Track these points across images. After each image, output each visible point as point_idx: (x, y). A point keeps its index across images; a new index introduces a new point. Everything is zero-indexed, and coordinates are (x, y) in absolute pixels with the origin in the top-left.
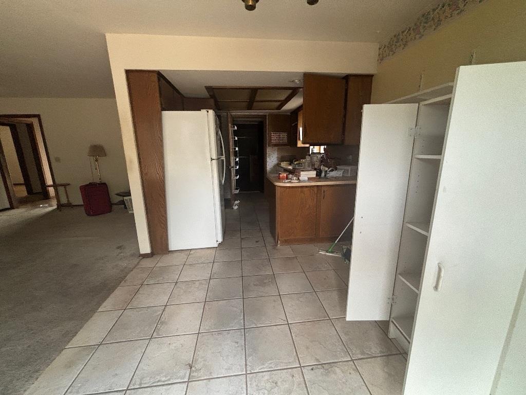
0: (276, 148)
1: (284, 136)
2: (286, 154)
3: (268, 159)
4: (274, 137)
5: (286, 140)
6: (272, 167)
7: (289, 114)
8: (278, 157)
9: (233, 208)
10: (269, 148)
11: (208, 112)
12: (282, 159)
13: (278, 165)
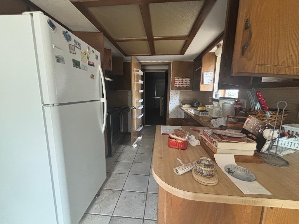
0: (179, 91)
1: (187, 81)
2: (188, 98)
3: (171, 101)
4: (178, 82)
5: (188, 85)
6: (174, 108)
7: (193, 61)
8: (180, 100)
9: (132, 146)
10: (172, 91)
11: (32, 14)
12: (184, 102)
13: (180, 106)
